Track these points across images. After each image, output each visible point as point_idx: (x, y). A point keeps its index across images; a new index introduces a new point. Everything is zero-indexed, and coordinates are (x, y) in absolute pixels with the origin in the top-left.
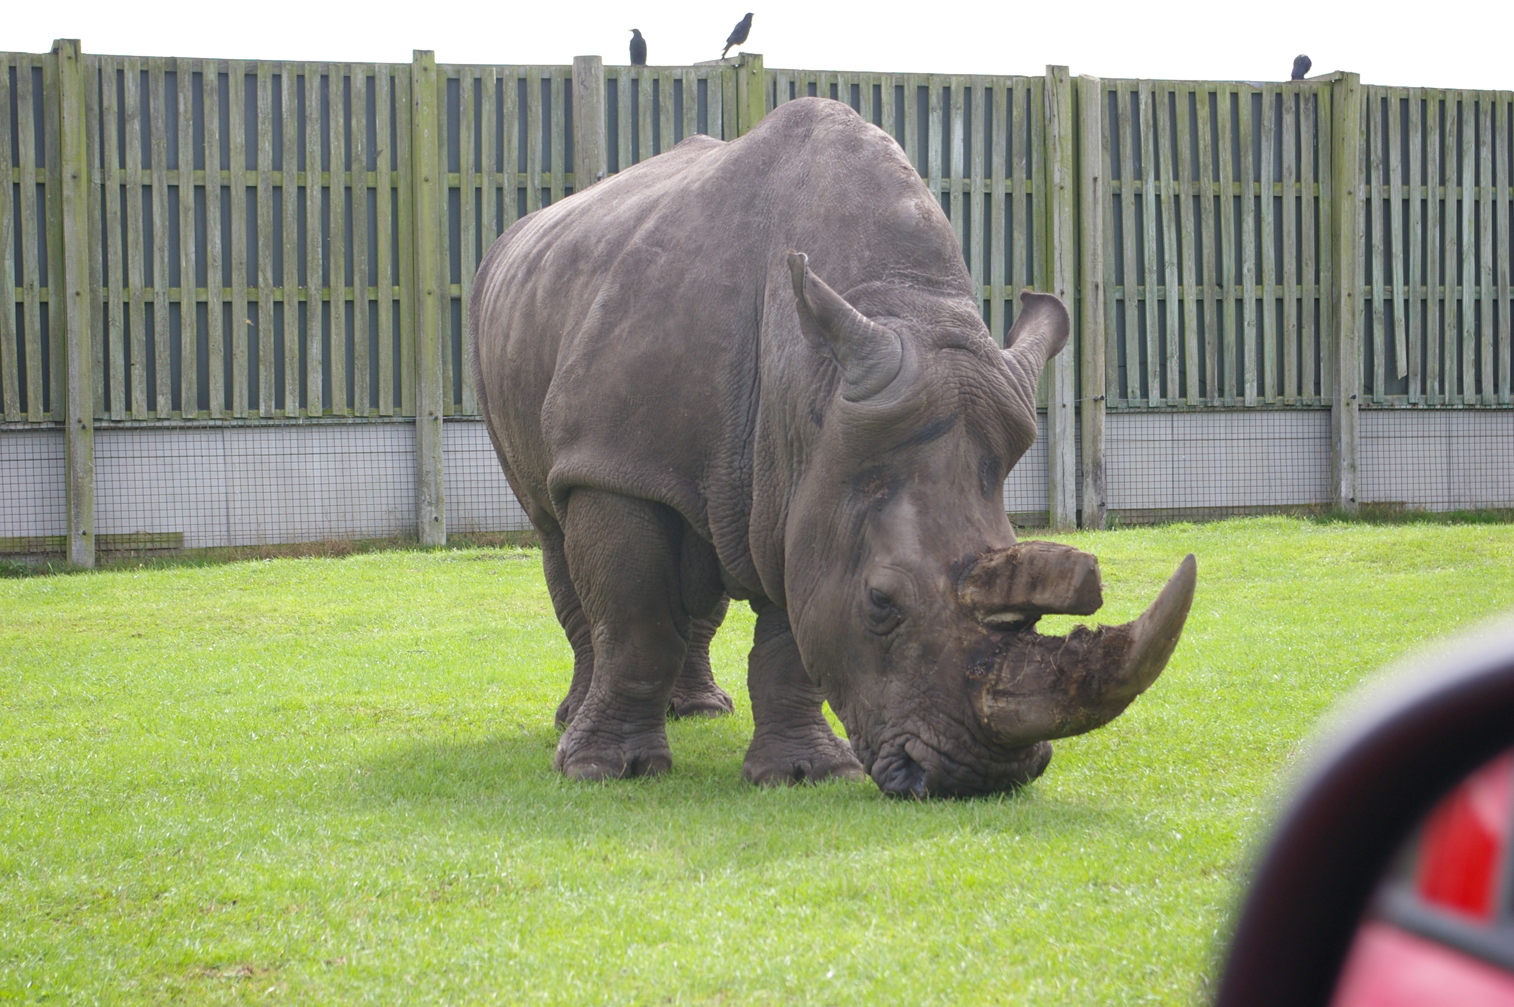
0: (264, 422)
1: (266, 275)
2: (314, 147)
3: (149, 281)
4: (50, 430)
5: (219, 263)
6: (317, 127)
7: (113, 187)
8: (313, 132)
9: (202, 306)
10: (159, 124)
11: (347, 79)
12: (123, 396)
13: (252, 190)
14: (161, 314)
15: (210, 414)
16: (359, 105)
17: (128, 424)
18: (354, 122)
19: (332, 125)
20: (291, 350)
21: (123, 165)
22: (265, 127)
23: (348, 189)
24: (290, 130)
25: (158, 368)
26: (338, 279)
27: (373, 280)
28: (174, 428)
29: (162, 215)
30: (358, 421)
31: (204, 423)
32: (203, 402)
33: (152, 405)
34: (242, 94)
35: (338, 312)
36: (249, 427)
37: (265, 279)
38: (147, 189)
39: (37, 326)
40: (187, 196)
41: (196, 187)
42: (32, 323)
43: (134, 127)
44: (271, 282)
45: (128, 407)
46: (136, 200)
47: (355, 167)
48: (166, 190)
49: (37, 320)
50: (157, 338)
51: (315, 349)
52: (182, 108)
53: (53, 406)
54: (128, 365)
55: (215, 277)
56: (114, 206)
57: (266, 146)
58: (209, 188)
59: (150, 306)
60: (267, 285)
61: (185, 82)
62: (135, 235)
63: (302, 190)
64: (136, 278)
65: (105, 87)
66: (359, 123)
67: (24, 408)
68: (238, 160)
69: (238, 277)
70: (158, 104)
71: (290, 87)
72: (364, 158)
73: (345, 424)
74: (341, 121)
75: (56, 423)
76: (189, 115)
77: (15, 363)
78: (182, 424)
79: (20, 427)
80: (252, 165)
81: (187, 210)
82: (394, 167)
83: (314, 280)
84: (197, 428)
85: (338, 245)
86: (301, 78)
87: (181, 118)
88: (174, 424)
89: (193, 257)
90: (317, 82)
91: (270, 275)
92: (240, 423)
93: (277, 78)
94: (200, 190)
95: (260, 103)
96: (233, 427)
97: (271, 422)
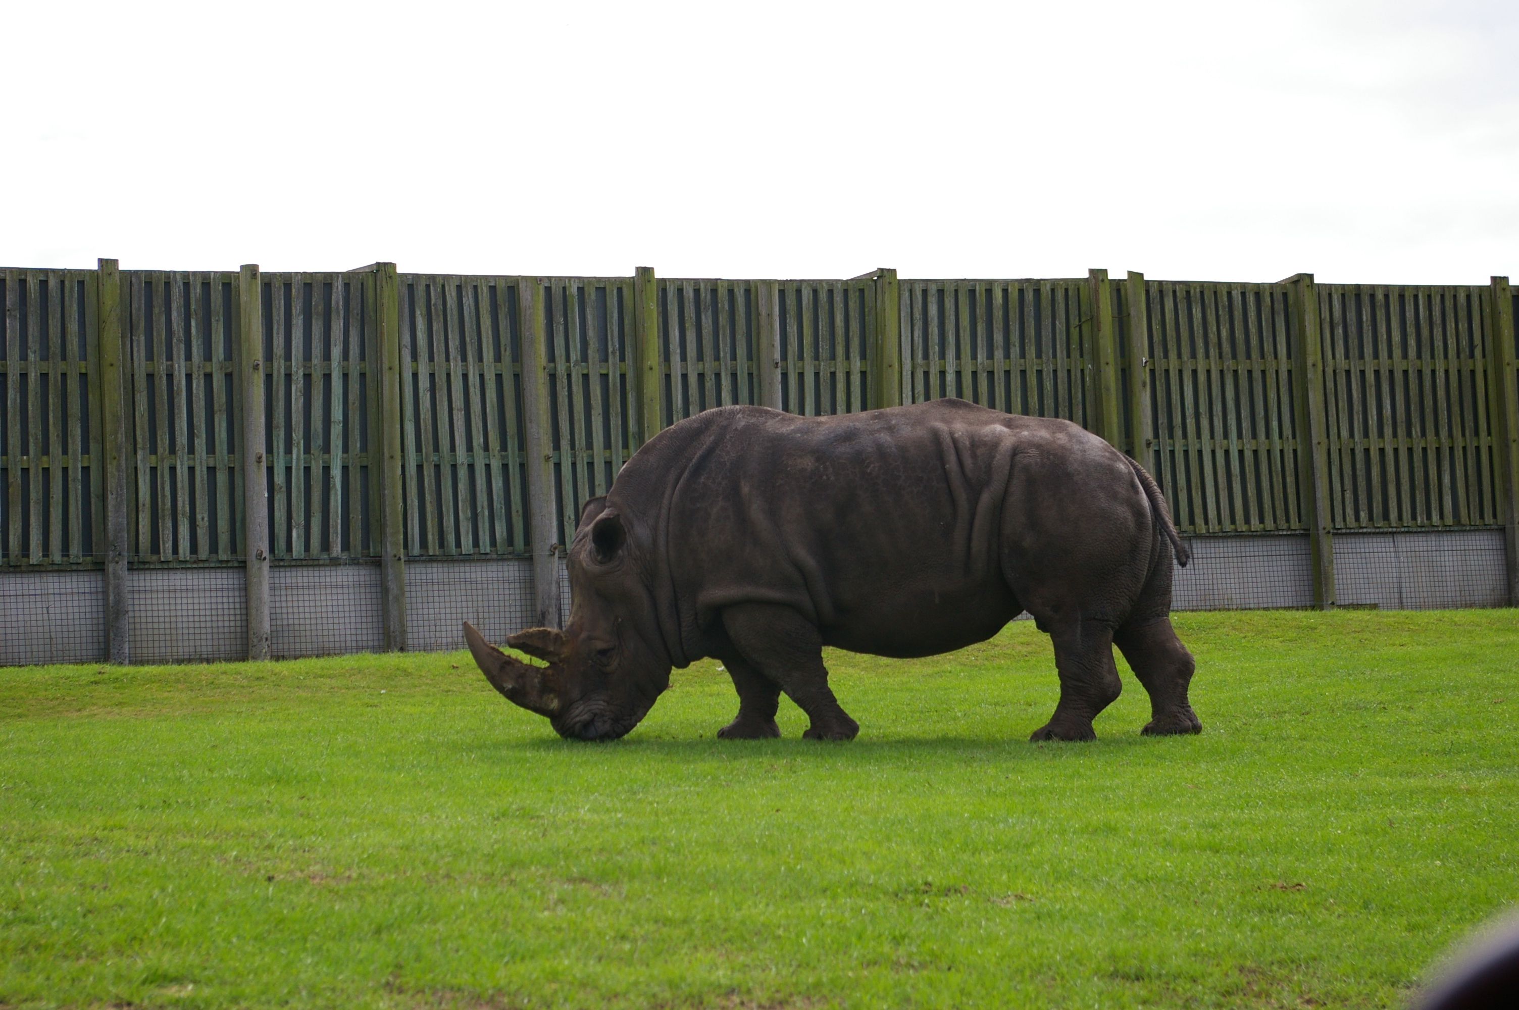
0: (1419, 530)
1: (1416, 430)
2: (1439, 344)
3: (1352, 435)
4: (1301, 535)
5: (1390, 422)
6: (1440, 329)
7: (1329, 371)
8: (1438, 332)
9: (1382, 451)
10: (1353, 329)
11: (1455, 296)
12: (1341, 511)
13: (1406, 372)
14: (1359, 456)
15: (1390, 524)
16: (1462, 314)
17: (1344, 531)
18: (1460, 326)
19: (1448, 328)
20: (1433, 480)
21: (1334, 357)
22: (1411, 330)
23: (1459, 371)
24: (1425, 332)
25: (1360, 493)
26: (1457, 432)
27: (1477, 433)
28: (1370, 533)
29: (1357, 390)
30: (1472, 528)
31: (1386, 530)
32: (1386, 516)
33: (1357, 518)
34: (1397, 308)
35: (1459, 453)
36: (1411, 532)
37: (1416, 432)
38: (1348, 372)
39: (1292, 466)
40: (1370, 377)
41: (1375, 371)
42: (1289, 463)
43: (1339, 331)
44: (1419, 434)
45: (1344, 520)
46: (1342, 380)
47: (1462, 356)
48: (1358, 373)
49: (1292, 460)
50: (1358, 472)
51: (1447, 479)
52: (1364, 318)
53: (1303, 518)
54: (1343, 491)
55: (1388, 431)
56: (1330, 385)
57: (1412, 342)
58: (1382, 371)
59: (1353, 451)
60: (1417, 437)
61: (1366, 300)
62: (1344, 404)
63: (1433, 372)
64: (1345, 433)
65: (1322, 305)
66: (1463, 326)
67: (1288, 520)
68: (1397, 353)
69: (1401, 431)
70: (1351, 315)
71: (1424, 303)
72: (1467, 350)
73: (1465, 530)
74: (1453, 326)
75: (1305, 530)
76: (1369, 323)
77: (1281, 490)
78: (1373, 530)
79: (1285, 533)
80: (1405, 356)
81: (1370, 387)
82: (1484, 356)
83: (1444, 433)
84: (1382, 533)
85: (1456, 409)
86: (1429, 296)
87: (1365, 325)
88: (1369, 530)
89: (1375, 417)
90: (1438, 298)
91: (1418, 429)
92: (1406, 529)
93: (1416, 297)
94: (1377, 372)
95: (1407, 314)
96: (1403, 532)
97: (1423, 529)
